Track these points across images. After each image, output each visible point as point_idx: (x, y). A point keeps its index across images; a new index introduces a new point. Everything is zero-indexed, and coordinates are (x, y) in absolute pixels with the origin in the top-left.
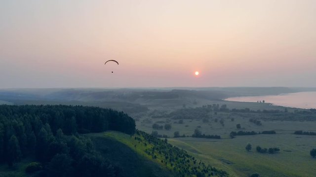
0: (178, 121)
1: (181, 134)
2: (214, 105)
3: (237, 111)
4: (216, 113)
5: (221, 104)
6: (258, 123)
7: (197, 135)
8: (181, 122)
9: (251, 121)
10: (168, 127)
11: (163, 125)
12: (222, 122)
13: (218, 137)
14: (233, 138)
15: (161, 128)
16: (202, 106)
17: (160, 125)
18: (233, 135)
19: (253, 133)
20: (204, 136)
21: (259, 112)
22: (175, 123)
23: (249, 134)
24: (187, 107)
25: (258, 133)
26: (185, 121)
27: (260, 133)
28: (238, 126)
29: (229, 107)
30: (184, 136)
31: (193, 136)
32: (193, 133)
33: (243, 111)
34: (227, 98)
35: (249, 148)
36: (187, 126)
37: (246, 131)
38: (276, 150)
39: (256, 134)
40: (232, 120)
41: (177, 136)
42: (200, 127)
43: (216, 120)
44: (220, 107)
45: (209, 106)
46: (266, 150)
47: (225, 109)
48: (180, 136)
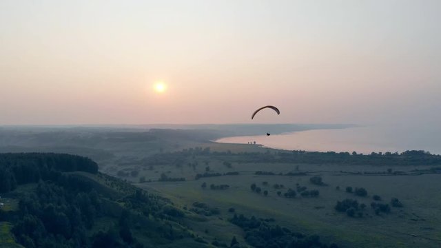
0: (148, 167)
1: (147, 179)
2: (197, 148)
3: (218, 154)
4: (194, 158)
5: (204, 146)
6: (229, 166)
7: (164, 179)
8: (151, 169)
9: (225, 163)
10: (135, 174)
11: (130, 172)
12: (194, 166)
13: (182, 180)
15: (127, 174)
16: (181, 150)
17: (126, 172)
18: (199, 176)
19: (218, 175)
20: (169, 180)
21: (239, 154)
22: (144, 169)
23: (212, 175)
24: (164, 152)
26: (155, 167)
27: (224, 175)
28: (208, 169)
29: (212, 150)
30: (150, 181)
31: (160, 180)
32: (159, 177)
33: (223, 154)
34: (216, 139)
35: (204, 186)
36: (157, 172)
37: (211, 173)
38: (227, 186)
39: (221, 175)
40: (207, 163)
41: (142, 181)
42: (170, 172)
43: (190, 165)
44: (203, 150)
45: (191, 149)
46: (218, 187)
47: (206, 152)
48: (144, 182)
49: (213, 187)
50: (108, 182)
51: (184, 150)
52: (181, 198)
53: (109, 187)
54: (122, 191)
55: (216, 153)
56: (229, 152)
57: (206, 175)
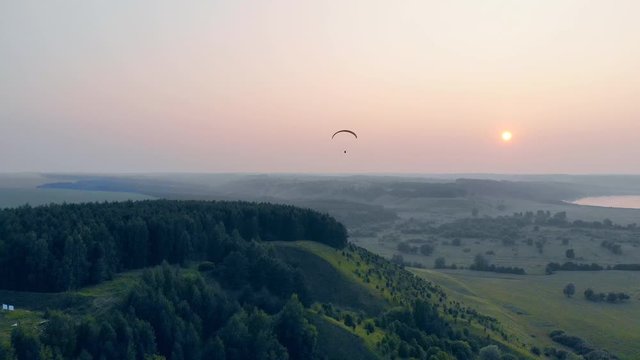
0: (450, 241)
1: (449, 263)
2: (540, 212)
3: (585, 225)
4: (536, 229)
5: (554, 210)
6: (616, 250)
7: (480, 266)
8: (457, 243)
9: (604, 244)
10: (427, 251)
11: (419, 246)
12: (540, 246)
13: (519, 272)
14: (550, 273)
15: (414, 250)
16: (511, 215)
17: (412, 245)
18: (553, 268)
19: (595, 268)
20: (492, 269)
22: (445, 244)
23: (585, 268)
24: (480, 215)
25: (605, 267)
26: (463, 240)
27: (609, 268)
28: (570, 254)
29: (571, 218)
30: (454, 267)
31: (472, 268)
32: (472, 262)
33: (597, 225)
34: (580, 198)
35: (569, 291)
36: (467, 251)
37: (579, 263)
38: (623, 297)
39: (601, 269)
40: (565, 242)
41: (440, 265)
42: (491, 253)
43: (530, 242)
44: (552, 216)
45: (529, 214)
46: (602, 296)
47: (560, 220)
48: (445, 267)
49: (590, 295)
50: (364, 267)
51: (516, 214)
52: (519, 313)
53: (360, 280)
54: (387, 294)
55: (579, 224)
56: (608, 223)
57: (569, 267)
